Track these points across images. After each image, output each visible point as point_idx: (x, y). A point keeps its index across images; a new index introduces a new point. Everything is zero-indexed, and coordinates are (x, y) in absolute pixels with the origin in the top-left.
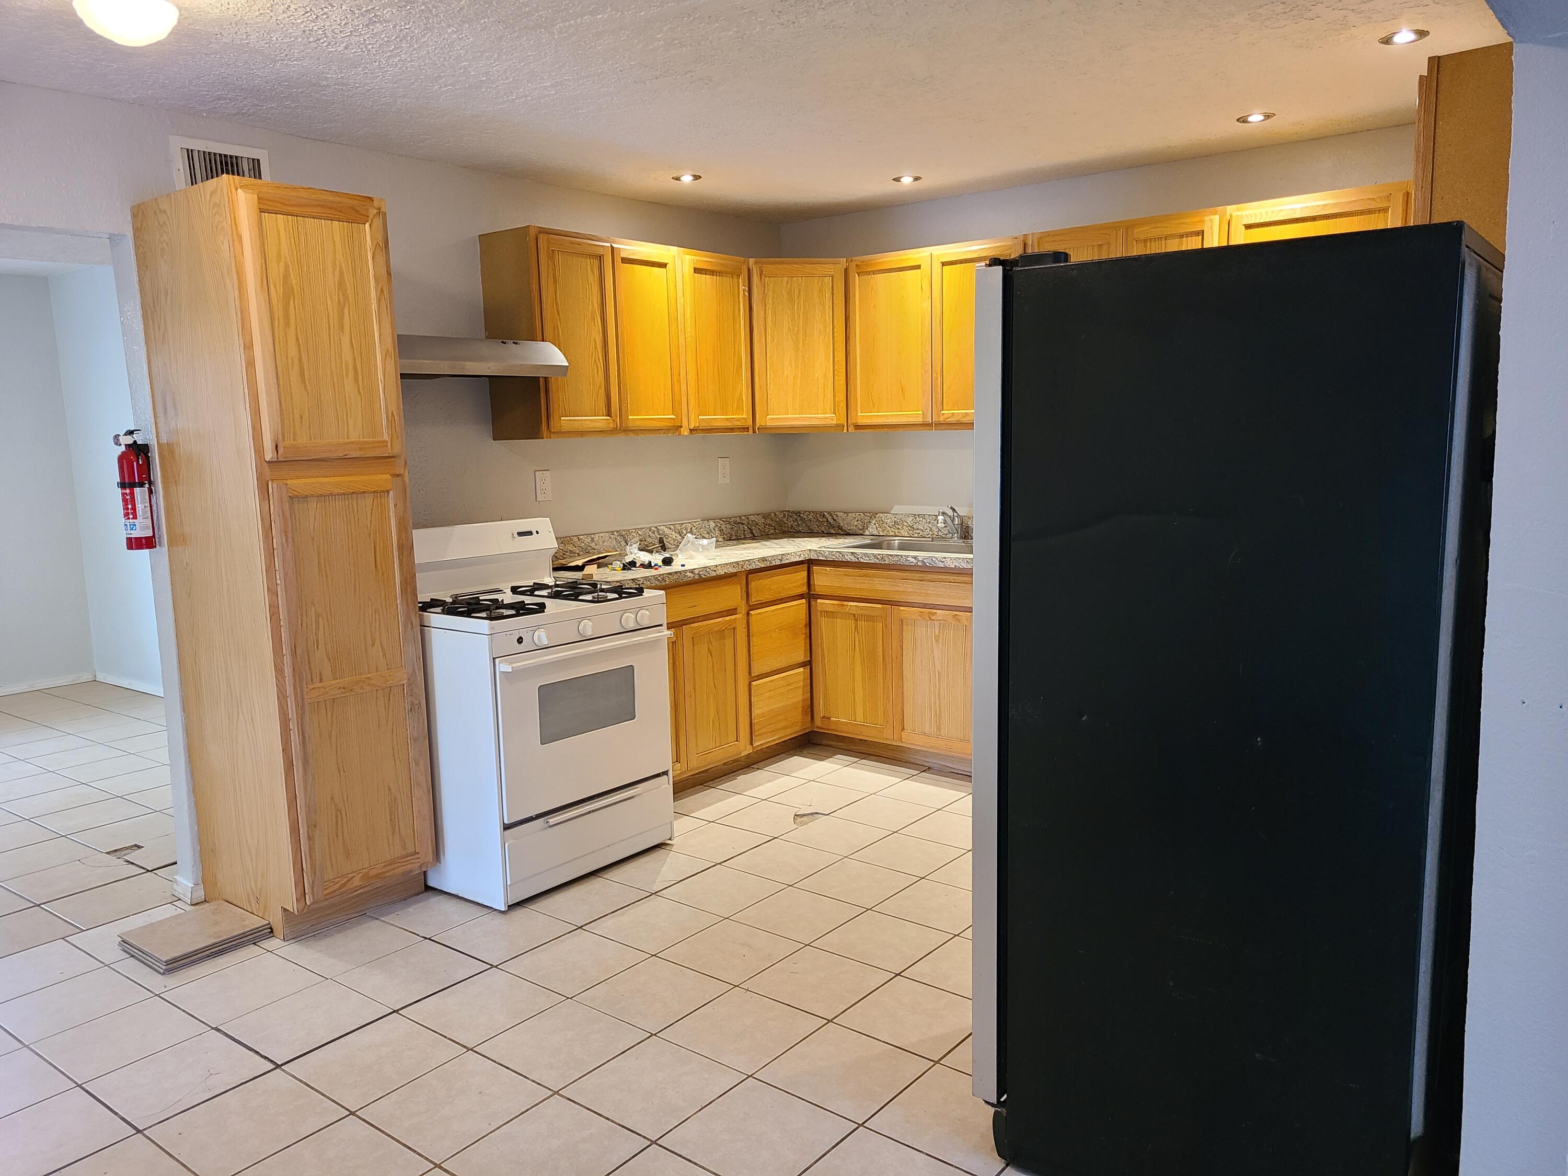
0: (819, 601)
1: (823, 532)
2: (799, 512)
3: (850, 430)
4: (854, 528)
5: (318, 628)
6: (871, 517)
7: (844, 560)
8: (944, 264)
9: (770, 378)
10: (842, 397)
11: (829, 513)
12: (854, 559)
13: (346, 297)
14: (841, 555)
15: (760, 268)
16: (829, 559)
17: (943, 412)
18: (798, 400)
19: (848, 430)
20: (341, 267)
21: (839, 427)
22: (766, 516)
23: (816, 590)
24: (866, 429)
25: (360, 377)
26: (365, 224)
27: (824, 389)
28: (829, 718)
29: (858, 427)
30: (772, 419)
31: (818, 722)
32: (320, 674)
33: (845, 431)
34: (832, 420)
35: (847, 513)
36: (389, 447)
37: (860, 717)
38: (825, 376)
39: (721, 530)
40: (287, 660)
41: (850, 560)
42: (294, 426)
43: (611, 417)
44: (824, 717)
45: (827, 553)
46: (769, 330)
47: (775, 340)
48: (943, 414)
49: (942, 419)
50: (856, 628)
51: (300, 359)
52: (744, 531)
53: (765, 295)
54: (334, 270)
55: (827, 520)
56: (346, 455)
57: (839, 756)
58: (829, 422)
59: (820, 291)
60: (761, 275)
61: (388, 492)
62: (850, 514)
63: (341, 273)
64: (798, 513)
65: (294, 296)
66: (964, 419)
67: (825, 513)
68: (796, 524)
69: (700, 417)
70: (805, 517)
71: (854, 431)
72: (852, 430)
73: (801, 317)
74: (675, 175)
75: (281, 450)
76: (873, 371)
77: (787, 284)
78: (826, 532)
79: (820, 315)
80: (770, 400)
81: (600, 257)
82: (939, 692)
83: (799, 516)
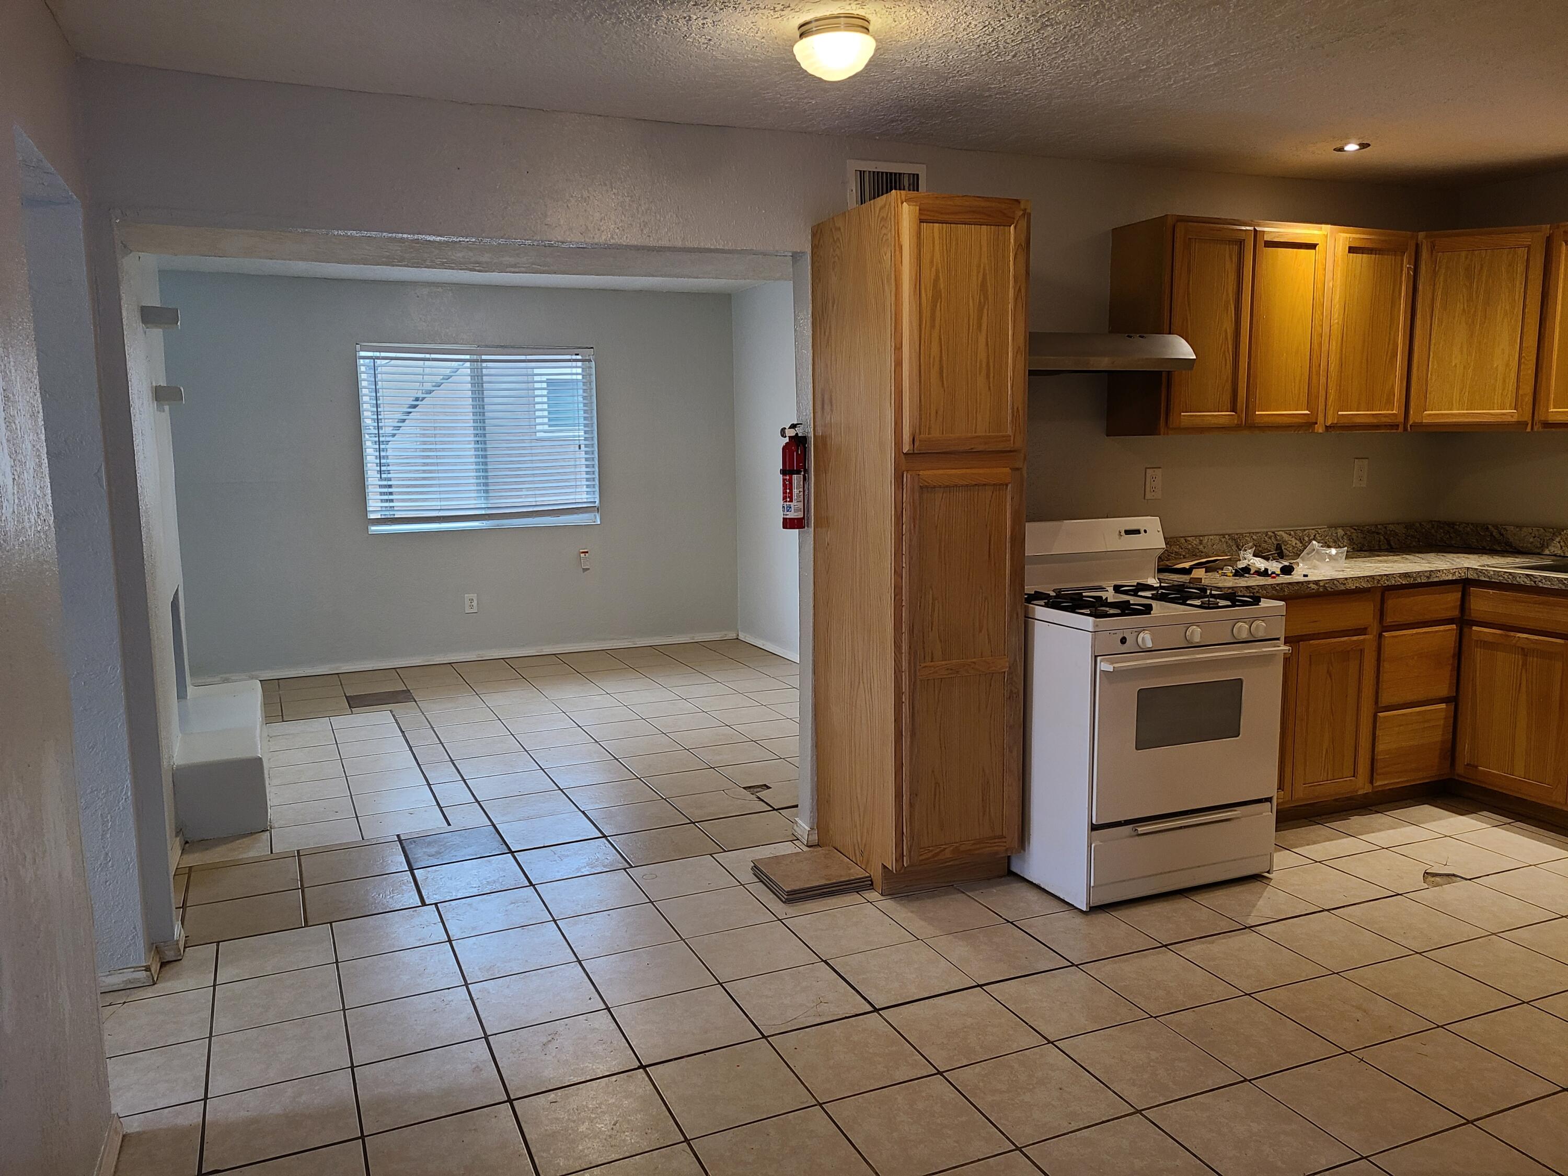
0: (1474, 628)
1: (1484, 548)
2: (1454, 524)
3: (1535, 429)
4: (1529, 545)
5: (933, 610)
6: (1554, 534)
9: (1433, 368)
10: (1528, 389)
11: (1496, 527)
12: (1528, 582)
13: (986, 298)
15: (1432, 242)
16: (1493, 580)
18: (1467, 393)
19: (1532, 428)
20: (984, 269)
21: (1521, 424)
22: (1409, 526)
23: (1472, 615)
25: (992, 375)
26: (1010, 226)
27: (1504, 381)
28: (1476, 767)
29: (1547, 425)
30: (1430, 415)
31: (1460, 769)
32: (932, 654)
33: (1529, 429)
34: (1512, 416)
35: (1520, 527)
36: (1012, 441)
37: (1519, 773)
38: (1507, 365)
39: (1351, 539)
40: (905, 637)
41: (1523, 583)
42: (930, 421)
43: (1236, 413)
44: (1468, 765)
45: (1492, 573)
46: (1436, 312)
47: (1444, 324)
50: (1524, 664)
51: (941, 357)
52: (1380, 542)
53: (1435, 273)
54: (978, 272)
55: (1492, 535)
56: (972, 449)
57: (1485, 813)
58: (1510, 419)
59: (1510, 265)
60: (1432, 251)
61: (1007, 485)
62: (1525, 529)
63: (984, 275)
64: (1452, 525)
65: (941, 299)
67: (1490, 527)
68: (1448, 536)
69: (1340, 413)
70: (1461, 529)
71: (1541, 429)
72: (1539, 428)
73: (1481, 297)
74: (1339, 146)
75: (917, 444)
77: (1466, 258)
78: (1488, 548)
79: (1507, 294)
80: (1430, 393)
81: (1241, 242)
83: (1453, 528)
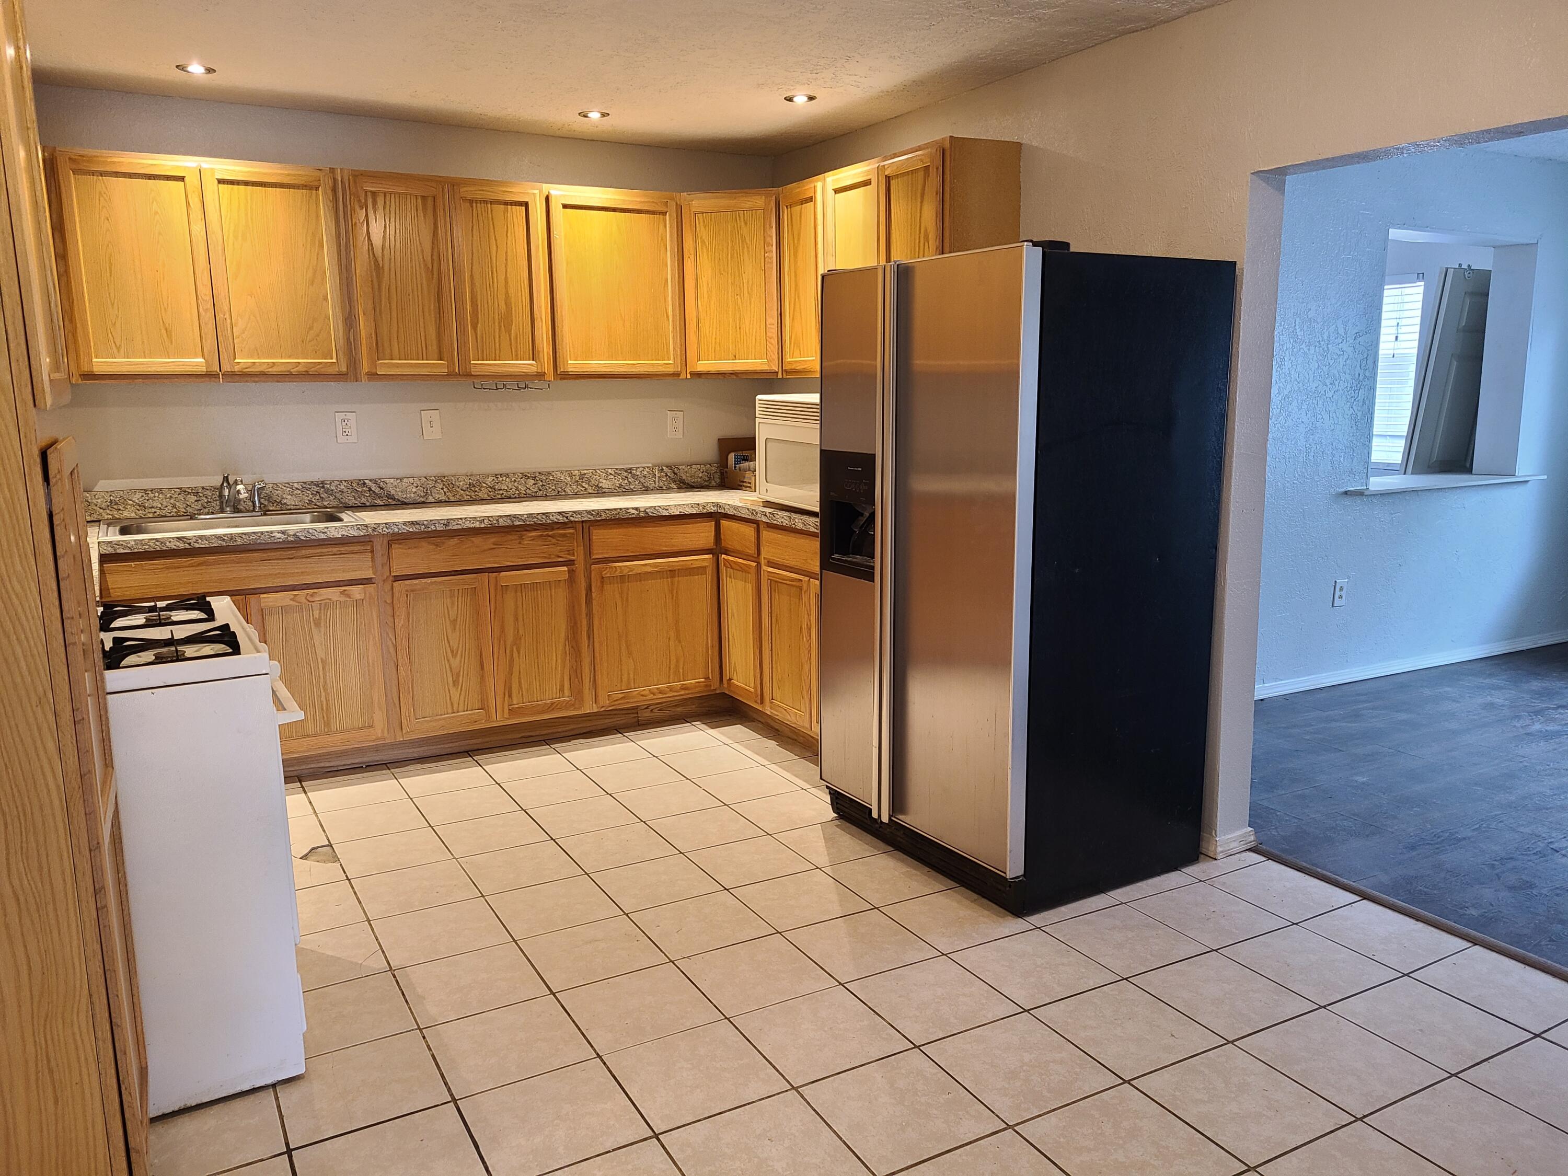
7: (164, 548)
8: (220, 181)
14: (157, 543)
17: (237, 361)
23: (112, 595)
24: (105, 379)
29: (90, 376)
45: (133, 543)
48: (239, 363)
49: (237, 369)
66: (270, 370)
76: (113, 304)
82: (325, 682)
